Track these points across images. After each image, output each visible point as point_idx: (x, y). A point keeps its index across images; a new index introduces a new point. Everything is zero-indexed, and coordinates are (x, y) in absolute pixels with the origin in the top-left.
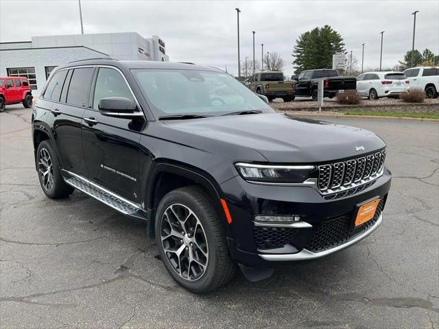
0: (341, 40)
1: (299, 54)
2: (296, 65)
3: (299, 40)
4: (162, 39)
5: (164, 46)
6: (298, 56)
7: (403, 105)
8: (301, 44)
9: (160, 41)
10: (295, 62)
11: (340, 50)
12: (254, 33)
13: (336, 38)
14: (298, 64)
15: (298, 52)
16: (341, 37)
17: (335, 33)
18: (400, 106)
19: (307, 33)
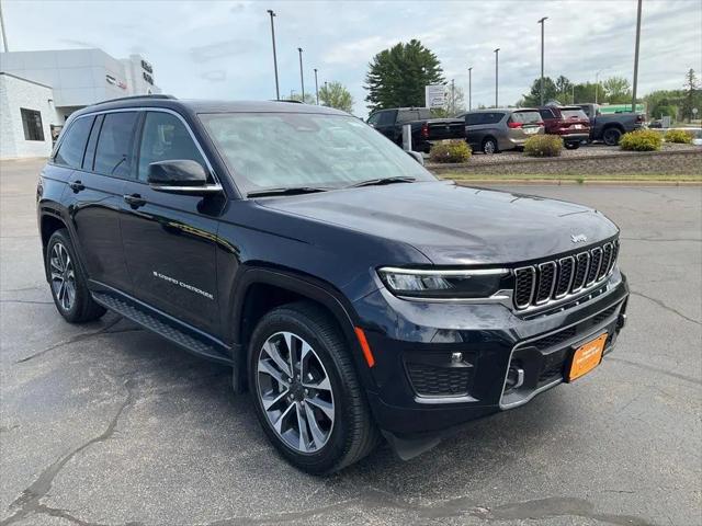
0: (438, 63)
1: (374, 85)
2: (370, 103)
3: (374, 64)
4: (145, 60)
5: (151, 72)
6: (372, 89)
7: (531, 162)
8: (376, 70)
9: (143, 63)
10: (369, 98)
11: (436, 79)
12: (300, 50)
13: (430, 61)
14: (374, 101)
15: (373, 82)
16: (437, 59)
17: (427, 51)
18: (527, 162)
19: (385, 52)
